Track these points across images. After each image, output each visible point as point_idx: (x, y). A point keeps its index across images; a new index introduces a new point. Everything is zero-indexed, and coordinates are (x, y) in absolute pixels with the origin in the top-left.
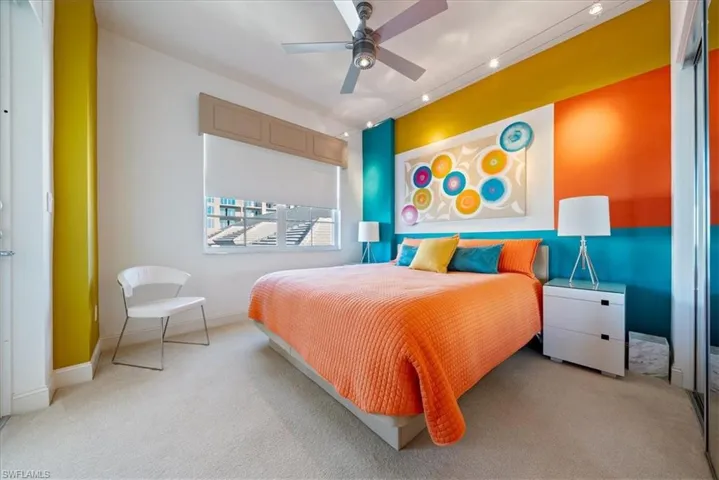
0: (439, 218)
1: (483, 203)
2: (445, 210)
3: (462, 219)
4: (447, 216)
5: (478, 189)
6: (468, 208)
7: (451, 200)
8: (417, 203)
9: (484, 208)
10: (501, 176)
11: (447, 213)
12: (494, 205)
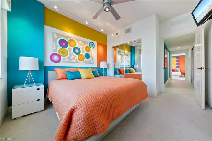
0: (72, 61)
1: (85, 59)
2: (74, 59)
3: (79, 63)
4: (75, 61)
5: (84, 55)
6: (81, 59)
7: (76, 56)
8: (61, 54)
9: (85, 60)
10: (89, 53)
11: (74, 60)
12: (88, 60)
